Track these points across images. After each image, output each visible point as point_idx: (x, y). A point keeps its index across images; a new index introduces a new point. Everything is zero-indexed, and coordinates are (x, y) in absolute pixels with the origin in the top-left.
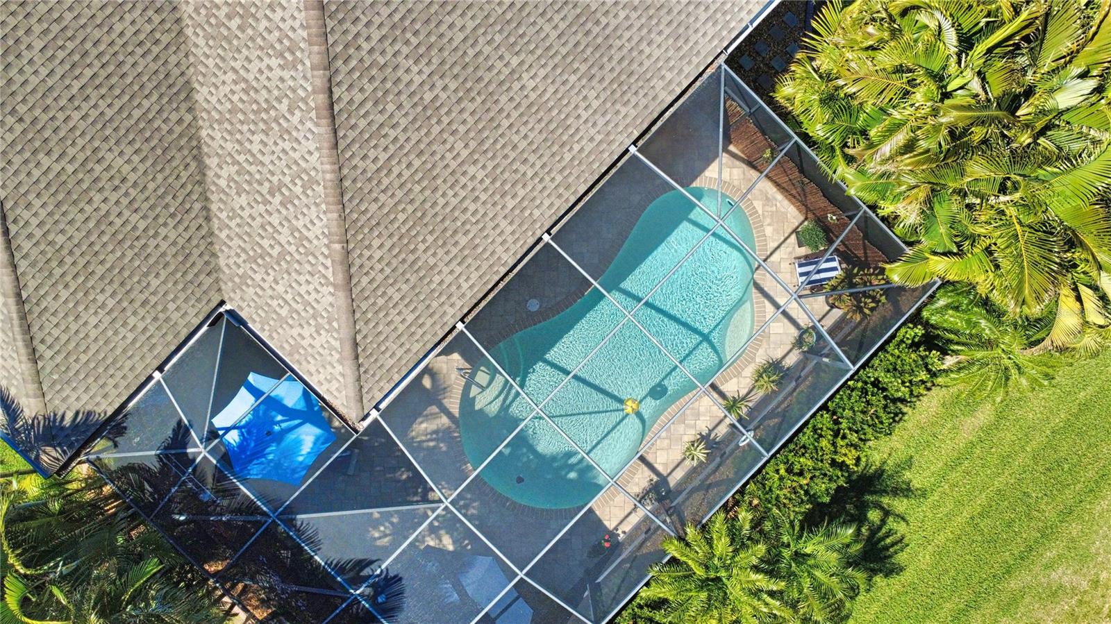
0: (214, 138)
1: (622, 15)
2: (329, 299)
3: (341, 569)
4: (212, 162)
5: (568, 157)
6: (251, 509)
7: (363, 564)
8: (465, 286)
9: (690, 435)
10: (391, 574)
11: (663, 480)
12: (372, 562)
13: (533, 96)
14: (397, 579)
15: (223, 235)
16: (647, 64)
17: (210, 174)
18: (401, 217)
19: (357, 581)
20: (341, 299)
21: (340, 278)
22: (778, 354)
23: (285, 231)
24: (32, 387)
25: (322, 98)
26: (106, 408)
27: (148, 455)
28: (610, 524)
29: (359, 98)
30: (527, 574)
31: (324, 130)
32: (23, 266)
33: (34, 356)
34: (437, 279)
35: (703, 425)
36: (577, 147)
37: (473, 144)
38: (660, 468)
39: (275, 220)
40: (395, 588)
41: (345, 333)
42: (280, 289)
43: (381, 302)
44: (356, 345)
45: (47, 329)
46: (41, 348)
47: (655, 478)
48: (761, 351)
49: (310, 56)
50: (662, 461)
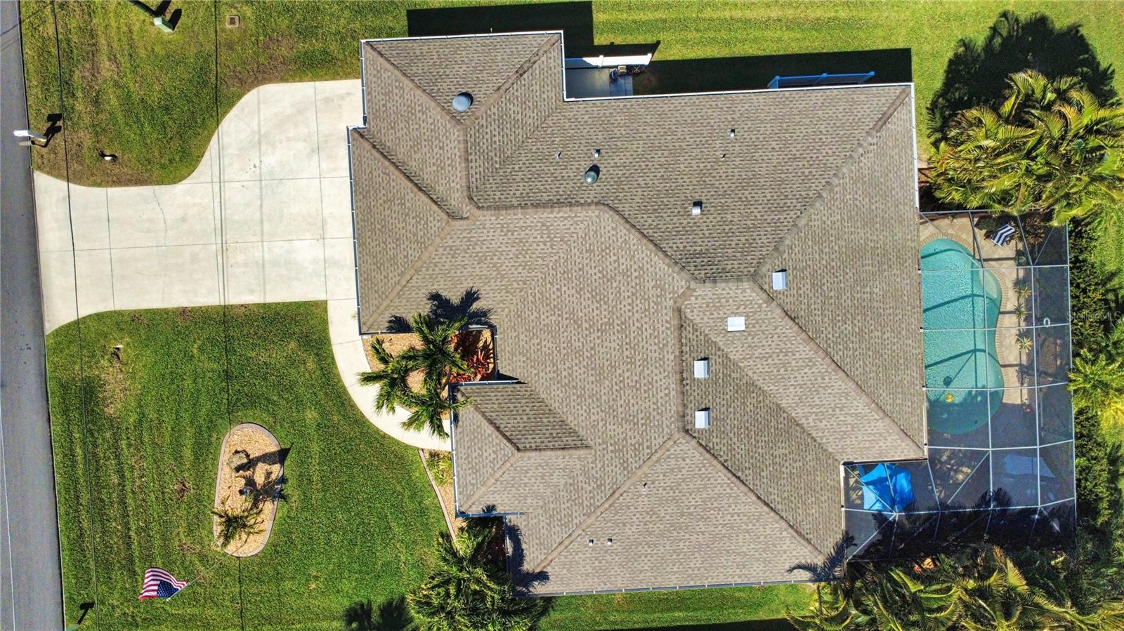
0: (798, 413)
1: (881, 237)
2: (882, 425)
3: (978, 506)
4: (803, 421)
5: (906, 298)
6: (929, 517)
7: (984, 497)
8: (915, 374)
9: (1014, 339)
10: (996, 490)
11: (1020, 365)
12: (986, 493)
13: (881, 292)
14: (1000, 490)
15: (824, 440)
16: (901, 242)
17: (805, 426)
18: (881, 375)
19: (988, 504)
20: (887, 420)
21: (881, 414)
22: (1015, 276)
23: (848, 418)
24: (816, 553)
25: (833, 365)
26: (839, 537)
27: (874, 535)
28: (1018, 402)
29: (841, 353)
30: (1040, 445)
31: (841, 374)
32: (783, 514)
33: (809, 541)
34: (906, 382)
35: (1015, 331)
36: (905, 292)
37: (879, 329)
38: (1015, 363)
39: (842, 418)
40: (1002, 493)
41: (897, 430)
42: (860, 438)
43: (898, 408)
44: (903, 430)
45: (805, 528)
46: (808, 536)
47: (1017, 368)
48: (1007, 282)
49: (819, 357)
50: (1013, 359)
